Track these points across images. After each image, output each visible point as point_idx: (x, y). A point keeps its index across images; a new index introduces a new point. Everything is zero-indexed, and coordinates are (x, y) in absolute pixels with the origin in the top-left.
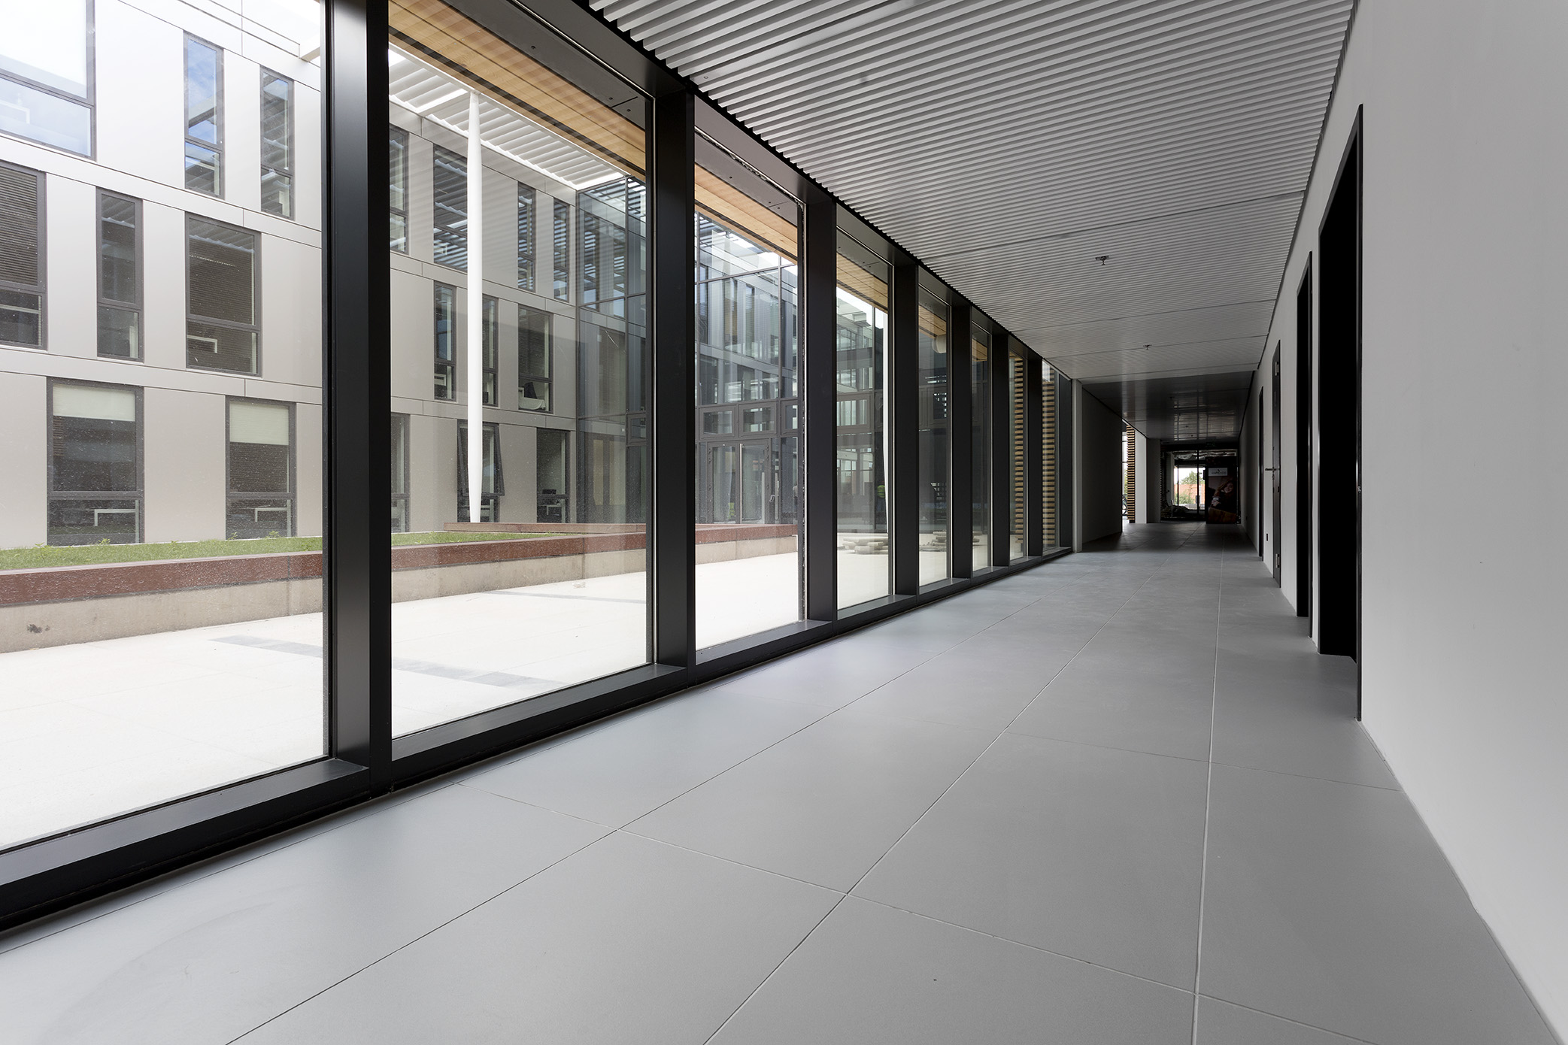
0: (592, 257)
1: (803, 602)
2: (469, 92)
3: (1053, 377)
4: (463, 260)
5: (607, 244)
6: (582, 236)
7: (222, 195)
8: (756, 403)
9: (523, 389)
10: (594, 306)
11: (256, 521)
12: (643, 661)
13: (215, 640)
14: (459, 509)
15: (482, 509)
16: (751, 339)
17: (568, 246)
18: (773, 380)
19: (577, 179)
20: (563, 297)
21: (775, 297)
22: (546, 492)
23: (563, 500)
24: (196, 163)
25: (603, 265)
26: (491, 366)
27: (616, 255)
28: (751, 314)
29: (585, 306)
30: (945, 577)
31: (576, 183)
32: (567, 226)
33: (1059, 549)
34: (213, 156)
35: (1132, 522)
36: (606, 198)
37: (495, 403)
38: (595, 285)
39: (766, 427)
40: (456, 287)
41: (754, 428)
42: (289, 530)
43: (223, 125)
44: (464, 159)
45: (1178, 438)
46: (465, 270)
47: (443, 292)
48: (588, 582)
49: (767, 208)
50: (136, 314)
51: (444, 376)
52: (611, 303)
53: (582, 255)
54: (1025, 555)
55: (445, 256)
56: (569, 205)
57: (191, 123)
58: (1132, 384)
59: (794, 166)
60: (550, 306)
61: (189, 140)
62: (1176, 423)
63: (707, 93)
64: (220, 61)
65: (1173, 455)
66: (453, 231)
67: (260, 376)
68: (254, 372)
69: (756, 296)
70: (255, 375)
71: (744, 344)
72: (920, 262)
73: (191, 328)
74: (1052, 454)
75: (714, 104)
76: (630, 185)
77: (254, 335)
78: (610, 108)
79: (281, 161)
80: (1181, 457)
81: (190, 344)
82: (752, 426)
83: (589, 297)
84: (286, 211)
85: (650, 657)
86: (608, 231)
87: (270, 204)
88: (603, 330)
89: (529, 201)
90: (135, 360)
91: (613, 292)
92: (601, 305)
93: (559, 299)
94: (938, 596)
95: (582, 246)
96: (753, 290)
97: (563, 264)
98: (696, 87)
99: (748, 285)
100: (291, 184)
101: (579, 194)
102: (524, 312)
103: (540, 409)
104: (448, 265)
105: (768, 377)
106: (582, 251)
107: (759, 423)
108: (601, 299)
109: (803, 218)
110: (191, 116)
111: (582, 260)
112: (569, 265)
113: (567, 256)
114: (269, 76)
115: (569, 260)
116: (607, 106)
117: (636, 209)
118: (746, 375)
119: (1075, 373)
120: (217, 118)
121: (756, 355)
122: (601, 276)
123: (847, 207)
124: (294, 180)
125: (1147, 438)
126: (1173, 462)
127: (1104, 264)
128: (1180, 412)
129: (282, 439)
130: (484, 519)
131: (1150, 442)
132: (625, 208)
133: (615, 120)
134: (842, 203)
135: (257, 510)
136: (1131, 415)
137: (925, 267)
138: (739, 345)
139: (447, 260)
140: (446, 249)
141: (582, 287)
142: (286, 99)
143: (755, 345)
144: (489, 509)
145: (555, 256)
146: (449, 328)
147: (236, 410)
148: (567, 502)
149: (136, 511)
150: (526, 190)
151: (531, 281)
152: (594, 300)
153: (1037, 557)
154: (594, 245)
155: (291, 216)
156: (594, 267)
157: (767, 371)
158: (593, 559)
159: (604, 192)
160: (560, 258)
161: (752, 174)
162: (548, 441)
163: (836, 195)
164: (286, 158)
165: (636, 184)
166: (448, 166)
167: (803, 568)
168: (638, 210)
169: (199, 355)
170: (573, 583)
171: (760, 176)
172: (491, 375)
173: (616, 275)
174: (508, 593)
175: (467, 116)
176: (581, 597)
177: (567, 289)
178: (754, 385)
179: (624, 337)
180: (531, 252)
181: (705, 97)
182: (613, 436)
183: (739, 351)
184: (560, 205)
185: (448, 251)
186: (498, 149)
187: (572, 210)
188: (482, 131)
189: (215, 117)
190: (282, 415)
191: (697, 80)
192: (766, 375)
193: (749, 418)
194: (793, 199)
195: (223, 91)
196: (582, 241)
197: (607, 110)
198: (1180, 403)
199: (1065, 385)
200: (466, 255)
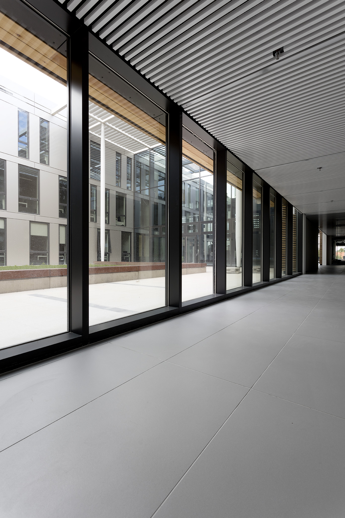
0: (139, 176)
1: (215, 288)
2: (101, 123)
3: (296, 213)
4: (99, 177)
5: (144, 172)
6: (136, 169)
7: (28, 158)
8: (191, 223)
9: (117, 219)
10: (139, 192)
11: (38, 259)
12: (164, 305)
13: (29, 295)
14: (98, 257)
15: (105, 257)
16: (190, 202)
17: (131, 173)
18: (196, 216)
19: (134, 150)
20: (130, 189)
21: (198, 188)
22: (124, 252)
23: (129, 255)
24: (22, 149)
25: (142, 179)
26: (108, 211)
27: (146, 175)
28: (189, 194)
29: (136, 192)
30: (260, 281)
31: (134, 152)
32: (131, 166)
33: (297, 273)
34: (26, 147)
35: (321, 264)
36: (143, 156)
37: (109, 223)
38: (140, 185)
39: (194, 231)
40: (97, 186)
41: (190, 231)
42: (48, 263)
43: (29, 137)
44: (100, 145)
45: (337, 235)
46: (100, 181)
47: (92, 188)
48: (140, 280)
49: (203, 153)
50: (4, 196)
51: (93, 215)
52: (144, 191)
53: (136, 175)
54: (286, 275)
55: (94, 176)
56: (131, 159)
57: (20, 136)
58: (321, 215)
59: (213, 137)
60: (126, 192)
61: (19, 141)
62: (337, 230)
63: (186, 111)
64: (28, 117)
65: (335, 242)
66: (96, 168)
67: (40, 215)
68: (38, 213)
69: (191, 188)
70: (38, 214)
71: (187, 204)
72: (253, 171)
73: (20, 200)
74: (295, 240)
75: (188, 115)
76: (151, 152)
77: (37, 202)
78: (154, 118)
79: (46, 147)
80: (339, 242)
81: (20, 205)
82: (189, 231)
83: (138, 189)
84: (47, 163)
85: (167, 304)
86: (144, 168)
87: (42, 161)
88: (142, 199)
89: (119, 158)
90: (4, 210)
91: (145, 187)
92: (142, 191)
93: (129, 190)
94: (258, 287)
95: (136, 172)
96: (190, 185)
97: (130, 178)
98: (183, 109)
99: (188, 184)
100: (48, 154)
101: (135, 155)
102: (117, 194)
103: (122, 225)
104: (95, 179)
105: (195, 215)
106: (136, 174)
107: (192, 230)
108: (142, 189)
109: (215, 156)
110: (20, 134)
111: (136, 177)
112: (131, 179)
113: (131, 176)
114: (42, 120)
115: (131, 177)
116: (152, 118)
117: (153, 159)
118: (188, 214)
119: (304, 211)
120: (27, 135)
121: (191, 208)
122: (141, 182)
123: (230, 152)
124: (49, 153)
125: (327, 235)
126: (335, 244)
127: (320, 170)
128: (338, 226)
129: (45, 235)
130: (105, 260)
131: (328, 237)
132: (149, 159)
133: (155, 122)
134: (229, 150)
135: (38, 256)
136: (321, 227)
137: (255, 173)
138: (185, 204)
139: (95, 178)
140: (94, 174)
141: (136, 186)
142: (47, 128)
143: (191, 204)
144: (107, 257)
145: (127, 176)
146: (95, 200)
147: (32, 225)
148: (131, 255)
149: (4, 256)
150: (118, 154)
151: (120, 184)
152: (139, 189)
153: (291, 275)
154: (139, 172)
155: (48, 165)
156: (139, 179)
157: (194, 213)
158: (142, 273)
159: (143, 154)
160: (129, 176)
161: (199, 140)
162: (125, 236)
163: (227, 147)
164: (47, 146)
165: (153, 151)
166: (95, 147)
167: (215, 276)
168: (153, 160)
169: (22, 208)
170: (135, 280)
171: (202, 141)
172: (107, 214)
173: (146, 182)
174: (115, 283)
175: (101, 131)
176: (138, 285)
177: (131, 188)
178: (190, 217)
179: (149, 202)
180: (120, 175)
181: (186, 112)
182: (145, 234)
183: (185, 206)
184: (129, 159)
185: (95, 175)
186: (110, 141)
187: (133, 161)
188: (105, 135)
189: (26, 134)
190: (45, 227)
191: (183, 107)
192: (194, 214)
193: (189, 228)
194: (212, 149)
195: (29, 127)
196: (136, 171)
197: (152, 119)
198: (338, 223)
199: (300, 216)
200: (100, 176)
